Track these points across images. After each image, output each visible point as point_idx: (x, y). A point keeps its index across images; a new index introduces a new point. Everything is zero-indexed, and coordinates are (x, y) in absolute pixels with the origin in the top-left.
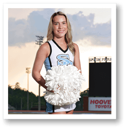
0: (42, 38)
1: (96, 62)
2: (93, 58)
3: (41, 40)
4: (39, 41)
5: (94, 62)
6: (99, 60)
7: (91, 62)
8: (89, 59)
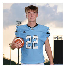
0: (20, 22)
1: (59, 39)
2: (57, 37)
3: (20, 24)
4: (18, 24)
5: (57, 39)
6: (61, 38)
7: (55, 39)
8: (54, 37)
